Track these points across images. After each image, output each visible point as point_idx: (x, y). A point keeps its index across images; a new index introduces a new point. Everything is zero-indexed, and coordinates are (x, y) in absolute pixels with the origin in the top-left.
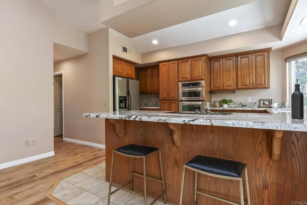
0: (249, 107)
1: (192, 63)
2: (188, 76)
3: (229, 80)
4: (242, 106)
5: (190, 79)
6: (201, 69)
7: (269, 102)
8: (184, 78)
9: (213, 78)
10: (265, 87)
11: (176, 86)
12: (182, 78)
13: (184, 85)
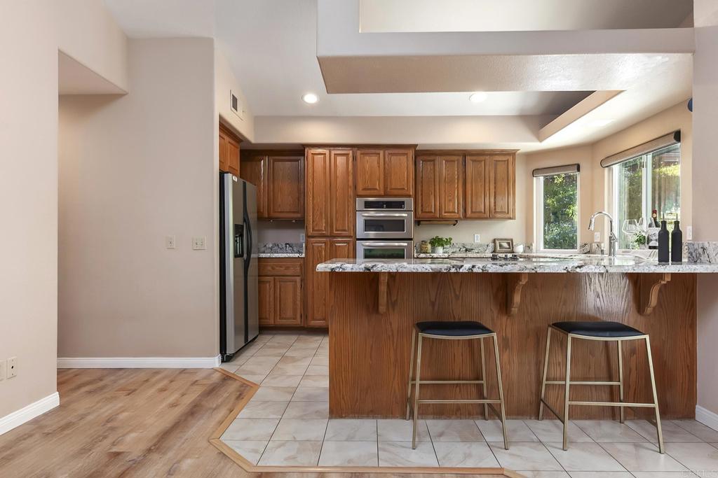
0: (478, 253)
1: (387, 159)
2: (379, 186)
3: (450, 200)
4: (466, 250)
5: (382, 193)
6: (406, 173)
7: (509, 244)
8: (368, 189)
9: (422, 194)
10: (508, 215)
11: (348, 206)
12: (364, 189)
13: (368, 205)
